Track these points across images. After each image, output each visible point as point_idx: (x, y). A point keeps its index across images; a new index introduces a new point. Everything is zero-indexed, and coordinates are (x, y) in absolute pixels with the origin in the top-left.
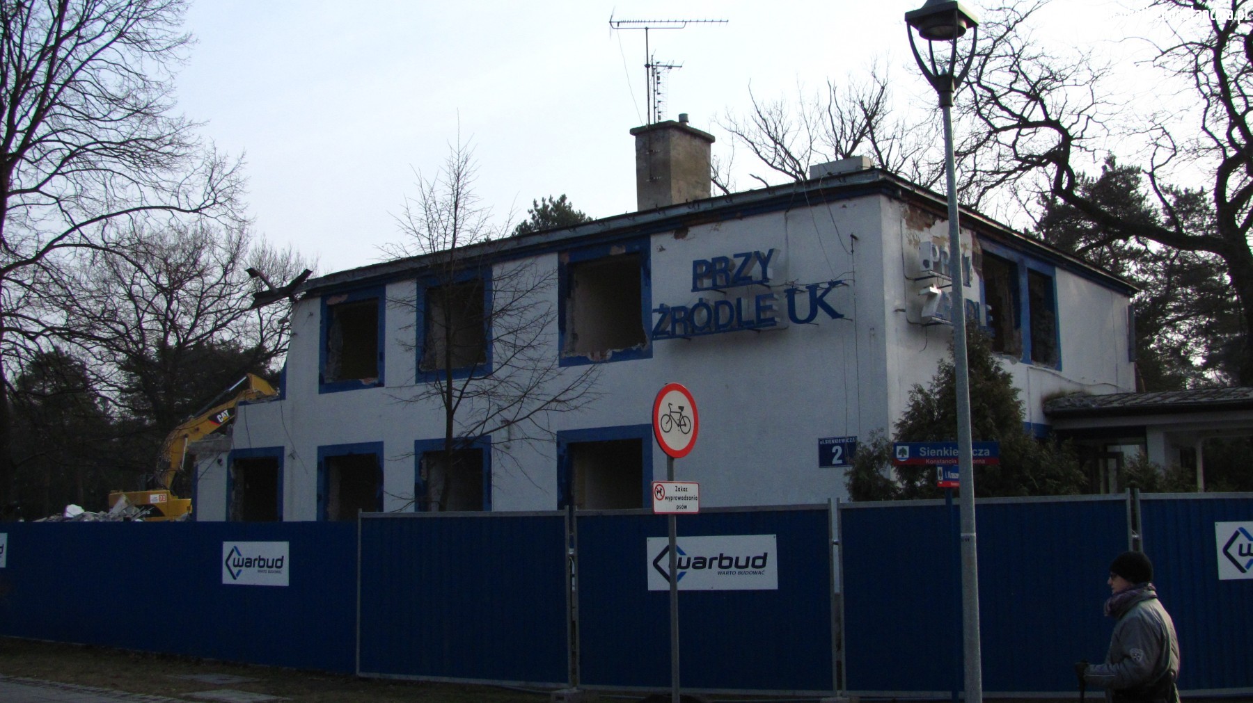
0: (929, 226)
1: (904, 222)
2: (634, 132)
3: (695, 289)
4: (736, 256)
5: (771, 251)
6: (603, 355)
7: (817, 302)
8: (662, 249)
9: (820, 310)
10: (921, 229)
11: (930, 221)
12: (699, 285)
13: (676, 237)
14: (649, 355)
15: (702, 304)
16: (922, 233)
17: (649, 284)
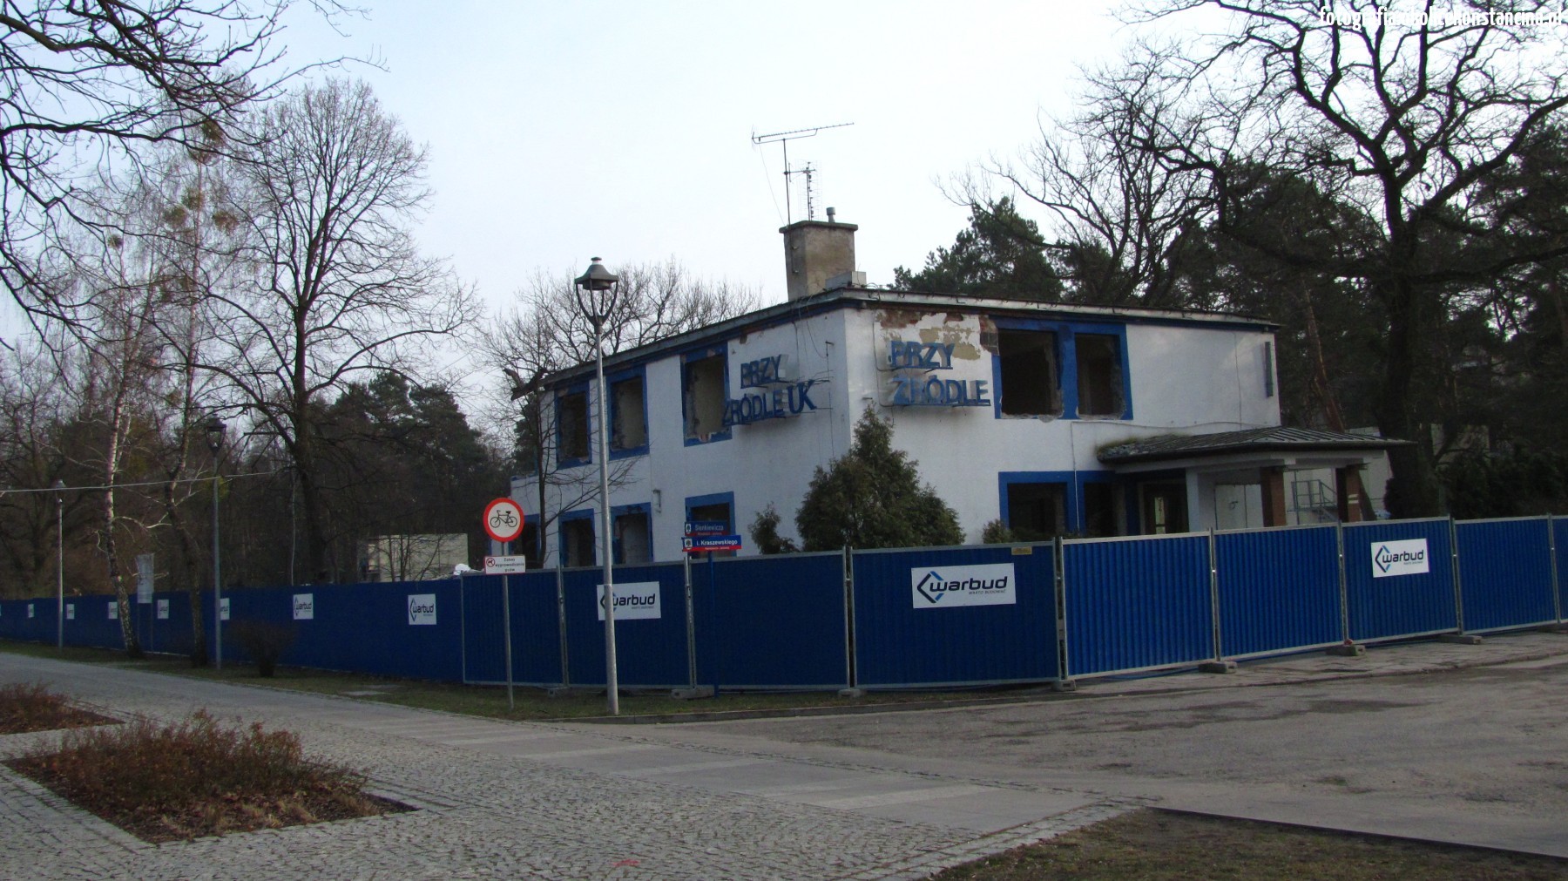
0: (914, 322)
1: (878, 326)
2: (782, 230)
3: (743, 387)
4: (763, 360)
5: (780, 357)
6: (707, 436)
7: (804, 398)
8: (734, 353)
9: (806, 405)
10: (902, 326)
11: (915, 318)
12: (745, 383)
13: (741, 343)
14: (729, 437)
15: (745, 398)
16: (904, 330)
17: (728, 381)
